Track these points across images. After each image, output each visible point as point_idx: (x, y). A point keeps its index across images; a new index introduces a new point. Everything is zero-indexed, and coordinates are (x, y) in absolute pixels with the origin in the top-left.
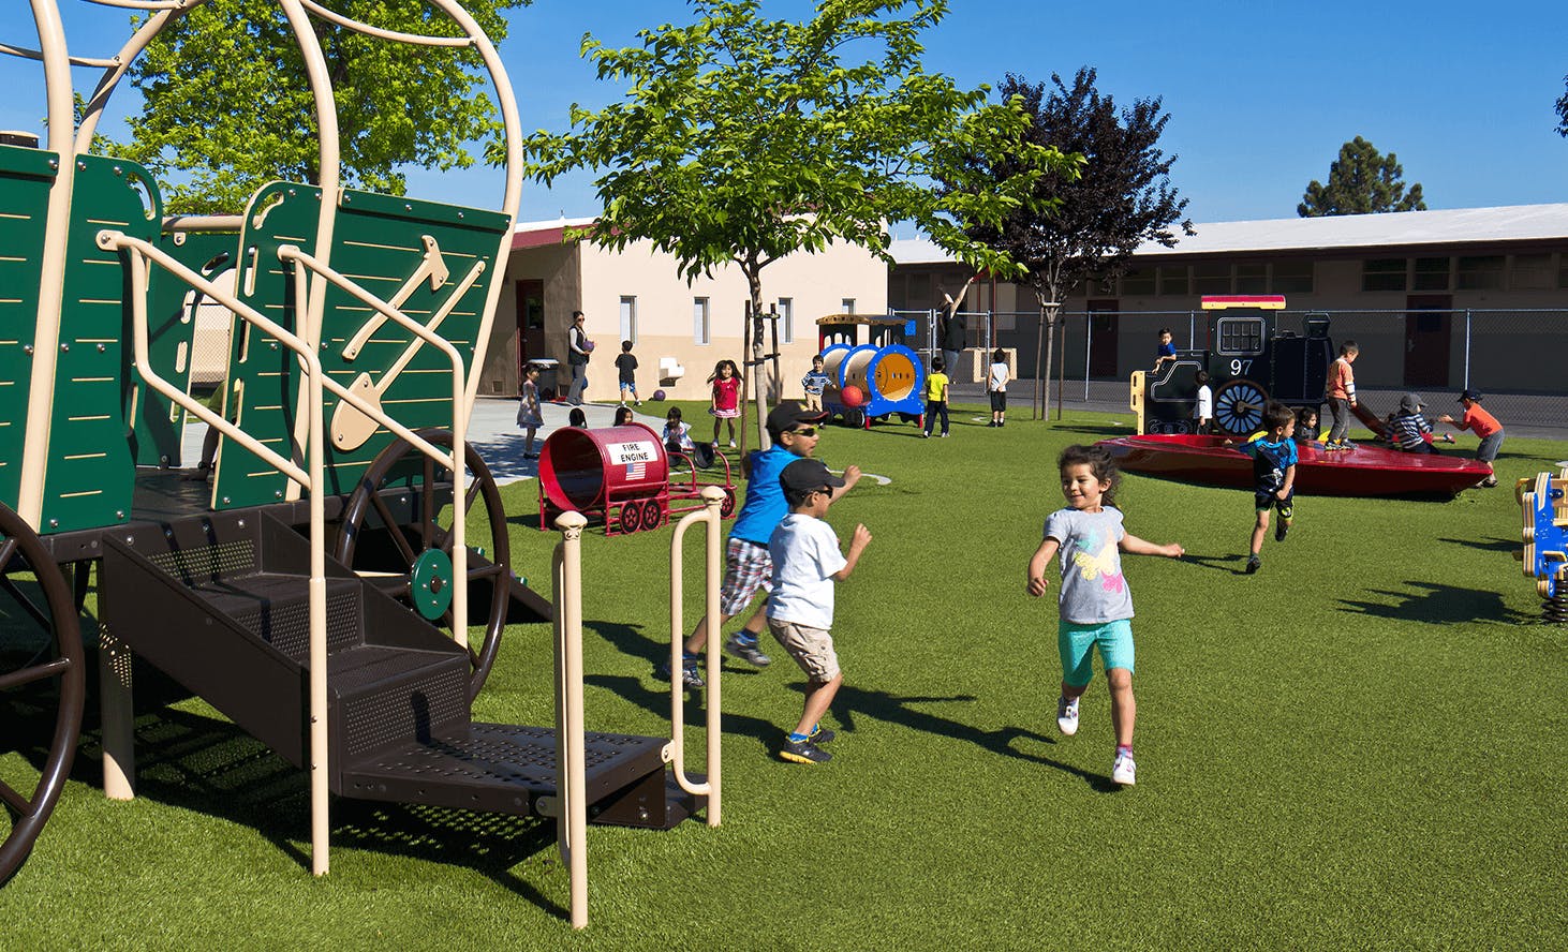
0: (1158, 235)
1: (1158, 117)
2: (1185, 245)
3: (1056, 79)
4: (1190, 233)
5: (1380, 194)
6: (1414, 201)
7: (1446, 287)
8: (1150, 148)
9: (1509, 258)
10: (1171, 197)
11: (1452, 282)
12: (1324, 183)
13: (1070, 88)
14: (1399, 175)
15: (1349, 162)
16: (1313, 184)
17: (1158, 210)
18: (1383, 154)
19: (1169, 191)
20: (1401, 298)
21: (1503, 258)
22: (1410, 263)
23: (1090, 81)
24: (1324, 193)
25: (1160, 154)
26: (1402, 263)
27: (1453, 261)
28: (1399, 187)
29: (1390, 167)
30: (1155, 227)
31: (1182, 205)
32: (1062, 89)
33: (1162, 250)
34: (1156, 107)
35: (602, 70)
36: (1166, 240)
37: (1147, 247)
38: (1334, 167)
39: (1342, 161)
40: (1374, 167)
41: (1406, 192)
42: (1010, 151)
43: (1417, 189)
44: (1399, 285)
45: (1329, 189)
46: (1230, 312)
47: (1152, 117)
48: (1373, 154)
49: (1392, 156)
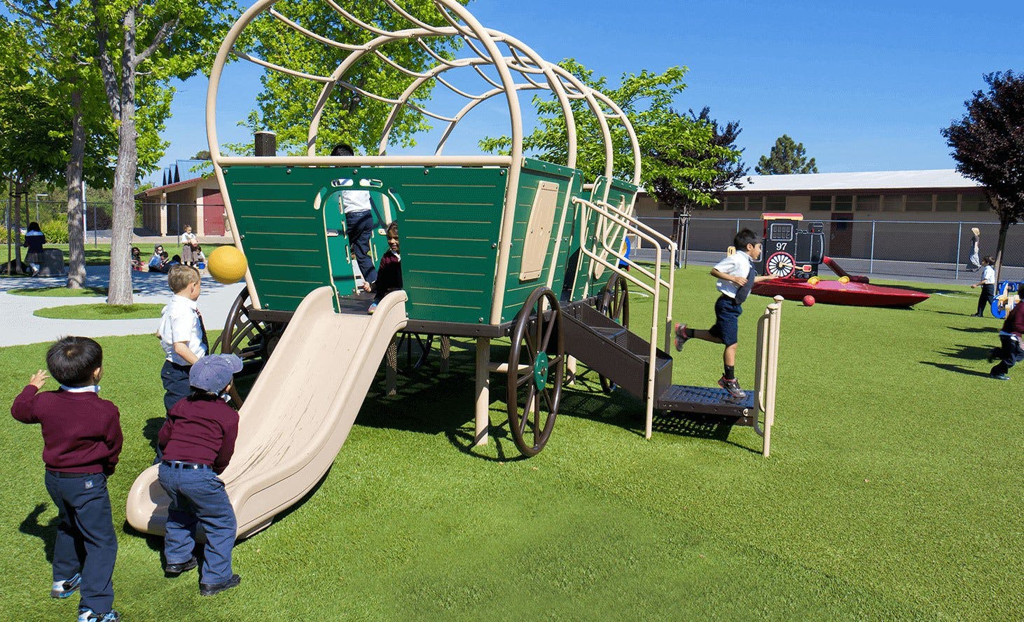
0: (735, 184)
1: (737, 130)
2: (748, 187)
3: (691, 111)
4: (751, 183)
5: (795, 162)
6: (811, 167)
7: (851, 210)
8: (731, 144)
9: (882, 197)
10: (742, 166)
11: (854, 206)
12: (768, 157)
13: (697, 116)
14: (804, 153)
15: (780, 146)
16: (763, 157)
17: (736, 172)
18: (797, 143)
19: (741, 164)
20: (828, 214)
21: (879, 197)
22: (833, 198)
23: (707, 113)
24: (768, 161)
25: (736, 147)
26: (829, 199)
27: (854, 198)
28: (804, 159)
29: (800, 149)
30: (734, 180)
31: (748, 170)
32: (693, 116)
33: (737, 190)
34: (737, 125)
35: (540, 110)
36: (738, 185)
37: (731, 188)
38: (773, 149)
39: (777, 147)
40: (792, 150)
41: (807, 161)
42: (707, 148)
43: (813, 160)
44: (828, 208)
45: (771, 159)
46: (777, 221)
47: (735, 130)
48: (792, 143)
49: (801, 144)
